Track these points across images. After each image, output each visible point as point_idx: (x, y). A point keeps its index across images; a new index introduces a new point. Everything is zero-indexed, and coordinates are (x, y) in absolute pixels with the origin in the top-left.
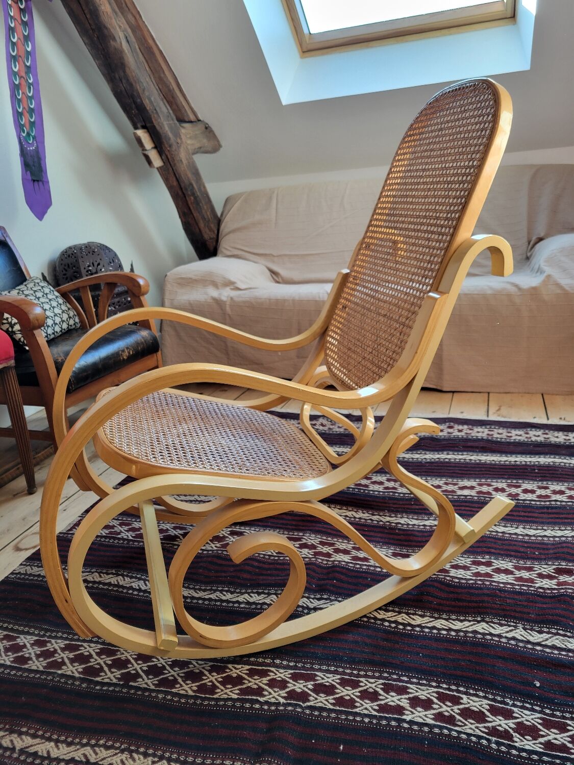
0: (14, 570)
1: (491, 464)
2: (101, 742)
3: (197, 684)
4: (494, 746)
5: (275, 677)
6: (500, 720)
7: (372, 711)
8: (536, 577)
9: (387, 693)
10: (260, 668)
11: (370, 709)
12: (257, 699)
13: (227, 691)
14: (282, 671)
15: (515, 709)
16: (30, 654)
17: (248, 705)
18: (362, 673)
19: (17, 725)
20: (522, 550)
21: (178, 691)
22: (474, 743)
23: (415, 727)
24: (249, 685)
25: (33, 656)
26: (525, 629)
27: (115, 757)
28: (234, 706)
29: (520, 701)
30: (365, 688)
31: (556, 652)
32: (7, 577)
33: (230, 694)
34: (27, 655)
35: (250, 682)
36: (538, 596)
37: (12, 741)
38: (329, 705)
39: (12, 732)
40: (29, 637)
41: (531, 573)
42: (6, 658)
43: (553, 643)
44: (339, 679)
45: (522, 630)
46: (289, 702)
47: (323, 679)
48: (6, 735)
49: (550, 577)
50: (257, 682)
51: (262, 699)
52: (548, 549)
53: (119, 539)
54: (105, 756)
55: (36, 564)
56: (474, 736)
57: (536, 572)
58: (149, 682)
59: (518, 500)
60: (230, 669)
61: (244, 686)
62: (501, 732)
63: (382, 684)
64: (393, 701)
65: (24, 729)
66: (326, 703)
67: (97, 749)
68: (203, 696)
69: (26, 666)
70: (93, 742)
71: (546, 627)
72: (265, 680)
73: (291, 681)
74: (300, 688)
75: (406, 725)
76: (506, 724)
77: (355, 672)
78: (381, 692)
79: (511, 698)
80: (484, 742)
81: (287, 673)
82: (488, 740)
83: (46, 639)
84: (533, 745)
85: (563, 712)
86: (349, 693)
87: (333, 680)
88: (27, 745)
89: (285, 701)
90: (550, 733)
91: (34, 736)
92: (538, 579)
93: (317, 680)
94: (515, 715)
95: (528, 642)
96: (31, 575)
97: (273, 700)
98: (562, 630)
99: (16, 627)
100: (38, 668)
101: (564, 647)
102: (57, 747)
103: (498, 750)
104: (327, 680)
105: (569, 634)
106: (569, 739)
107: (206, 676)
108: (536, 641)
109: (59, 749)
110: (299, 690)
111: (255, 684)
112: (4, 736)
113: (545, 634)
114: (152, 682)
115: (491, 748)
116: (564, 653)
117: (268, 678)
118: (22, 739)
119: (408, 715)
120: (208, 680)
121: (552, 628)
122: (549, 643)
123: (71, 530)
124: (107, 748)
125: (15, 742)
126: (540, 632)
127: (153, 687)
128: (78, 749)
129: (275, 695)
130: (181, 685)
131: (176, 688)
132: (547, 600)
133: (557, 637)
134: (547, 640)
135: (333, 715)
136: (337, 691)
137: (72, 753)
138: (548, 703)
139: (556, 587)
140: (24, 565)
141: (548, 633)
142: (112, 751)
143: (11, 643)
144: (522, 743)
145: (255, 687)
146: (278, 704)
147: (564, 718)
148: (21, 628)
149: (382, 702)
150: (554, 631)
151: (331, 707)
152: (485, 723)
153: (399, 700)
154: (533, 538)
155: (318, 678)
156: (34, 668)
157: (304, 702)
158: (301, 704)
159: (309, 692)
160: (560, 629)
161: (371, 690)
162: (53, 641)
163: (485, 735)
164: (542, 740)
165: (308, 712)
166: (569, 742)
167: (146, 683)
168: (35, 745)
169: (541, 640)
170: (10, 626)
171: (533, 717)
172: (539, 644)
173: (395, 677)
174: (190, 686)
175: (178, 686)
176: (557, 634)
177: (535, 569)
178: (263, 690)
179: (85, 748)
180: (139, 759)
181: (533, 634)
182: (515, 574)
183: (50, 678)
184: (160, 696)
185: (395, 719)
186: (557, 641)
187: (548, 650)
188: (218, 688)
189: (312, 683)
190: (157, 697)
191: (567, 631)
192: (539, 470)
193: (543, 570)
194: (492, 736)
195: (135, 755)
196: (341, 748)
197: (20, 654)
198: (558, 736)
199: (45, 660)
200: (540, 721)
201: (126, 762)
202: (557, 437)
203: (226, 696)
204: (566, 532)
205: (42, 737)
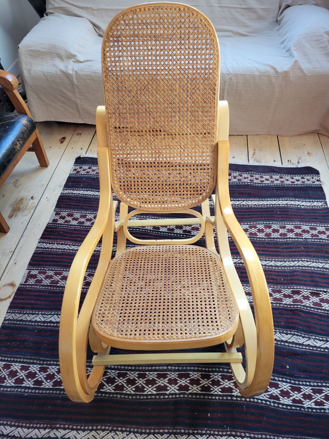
0: (5, 318)
1: (254, 208)
2: (99, 427)
3: (134, 386)
4: (272, 404)
5: (170, 377)
6: (274, 390)
7: (219, 392)
8: (283, 297)
9: (224, 380)
10: (162, 373)
11: (218, 391)
12: (165, 393)
13: (150, 389)
14: (173, 373)
15: (279, 383)
16: (41, 378)
17: (162, 397)
18: (210, 369)
19: (54, 424)
20: (275, 277)
21: (126, 392)
22: (264, 404)
23: (239, 399)
24: (159, 384)
25: (43, 379)
26: (280, 333)
27: (108, 435)
28: (155, 398)
29: (281, 378)
30: (213, 379)
31: (294, 346)
32: (3, 323)
33: (152, 391)
34: (40, 379)
35: (159, 382)
36: (285, 310)
37: (54, 434)
38: (199, 391)
39: (52, 429)
40: (35, 366)
41: (280, 294)
42: (29, 383)
43: (292, 340)
44: (200, 375)
45: (279, 334)
46: (180, 392)
47: (193, 376)
48: (50, 431)
49: (289, 296)
50: (163, 382)
51: (168, 392)
52: (287, 276)
53: (59, 287)
54: (104, 435)
55: (17, 312)
56: (264, 400)
57: (283, 294)
58: (110, 388)
59: (270, 238)
60: (147, 375)
61: (157, 385)
62: (275, 396)
63: (220, 375)
64: (227, 385)
65: (58, 426)
66: (197, 390)
67: (98, 431)
68: (139, 393)
69: (43, 387)
70: (95, 428)
71: (289, 331)
72: (166, 380)
73: (179, 379)
74: (184, 383)
75: (235, 398)
76: (276, 392)
77: (207, 369)
78: (221, 380)
79: (277, 377)
80: (268, 403)
81: (175, 374)
82: (270, 402)
83: (45, 366)
84: (288, 402)
85: (299, 381)
86: (207, 382)
87: (198, 376)
88: (63, 434)
89: (179, 392)
90: (294, 394)
91: (65, 429)
92: (284, 298)
93: (191, 377)
94: (280, 386)
95: (282, 341)
96: (17, 320)
97: (173, 392)
98: (296, 332)
99: (25, 360)
100: (49, 386)
101: (298, 342)
102: (78, 433)
103: (274, 406)
104: (195, 376)
105: (299, 334)
106: (302, 396)
107: (137, 381)
108: (285, 340)
109: (79, 434)
110: (184, 385)
111: (162, 383)
112: (49, 432)
113: (289, 335)
114: (111, 388)
115: (271, 406)
116: (298, 346)
117: (167, 379)
118: (59, 432)
119: (234, 392)
120: (139, 383)
121: (292, 331)
122: (291, 340)
123: (26, 281)
124: (103, 430)
125: (56, 434)
126: (287, 334)
127: (113, 391)
128: (89, 433)
129: (173, 388)
130: (126, 388)
131: (125, 390)
132: (289, 312)
133: (295, 336)
134: (290, 339)
135: (202, 397)
136: (201, 382)
137: (87, 435)
138: (292, 377)
139: (292, 303)
140: (10, 313)
141: (291, 334)
142: (106, 431)
143: (27, 372)
144: (284, 401)
145: (163, 385)
146: (176, 394)
147: (299, 384)
148: (28, 361)
149: (222, 386)
150: (293, 333)
151: (200, 392)
152: (267, 392)
153: (229, 384)
154: (280, 268)
155: (191, 376)
156: (47, 387)
157: (187, 392)
158: (186, 392)
159: (188, 384)
160: (295, 332)
161: (216, 380)
162: (50, 367)
163: (268, 399)
164: (291, 398)
165: (190, 396)
166: (302, 398)
167: (109, 389)
168: (67, 433)
169: (287, 339)
170: (22, 360)
171: (287, 386)
172: (286, 342)
173: (226, 370)
174: (131, 388)
175: (125, 389)
176: (294, 334)
177: (282, 291)
178: (167, 386)
179: (92, 432)
180: (120, 434)
181: (284, 336)
182: (273, 296)
183: (58, 392)
184: (119, 396)
185: (229, 396)
186: (294, 339)
187: (291, 345)
188: (146, 388)
189: (188, 379)
190: (117, 397)
191: (299, 332)
192: (280, 211)
193: (286, 292)
194: (271, 399)
195: (117, 432)
196: (209, 415)
197: (36, 379)
198: (298, 395)
199: (51, 381)
200: (290, 388)
201: (114, 437)
202: (287, 180)
203: (150, 393)
204: (296, 262)
205: (68, 428)
